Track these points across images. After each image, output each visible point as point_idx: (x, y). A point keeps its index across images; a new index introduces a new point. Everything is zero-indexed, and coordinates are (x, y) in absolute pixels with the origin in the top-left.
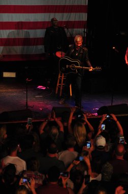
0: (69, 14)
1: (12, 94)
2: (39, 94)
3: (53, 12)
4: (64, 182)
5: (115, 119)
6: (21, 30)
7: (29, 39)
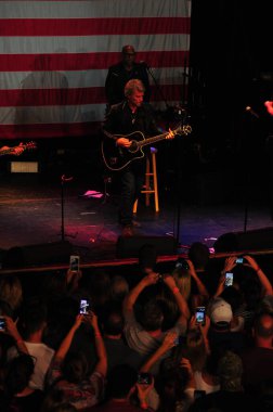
0: (151, 36)
1: (30, 209)
2: (88, 209)
3: (116, 33)
4: (142, 395)
5: (254, 265)
6: (48, 73)
7: (67, 90)
